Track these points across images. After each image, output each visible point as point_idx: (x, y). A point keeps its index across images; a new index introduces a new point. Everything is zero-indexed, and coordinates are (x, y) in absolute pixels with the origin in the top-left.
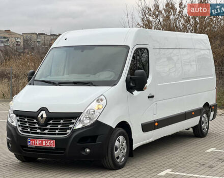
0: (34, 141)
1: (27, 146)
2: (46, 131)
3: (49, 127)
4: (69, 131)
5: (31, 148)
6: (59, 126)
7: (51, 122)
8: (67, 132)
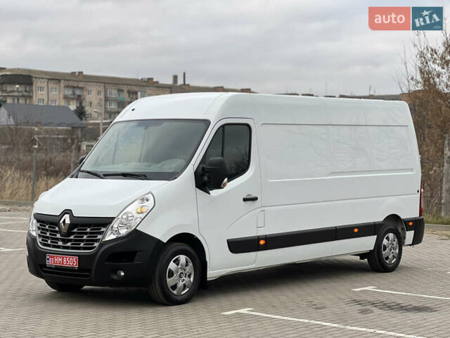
0: (53, 257)
1: (45, 266)
2: (69, 244)
3: (72, 237)
4: (96, 244)
5: (50, 268)
6: (85, 237)
7: (75, 230)
8: (95, 245)
